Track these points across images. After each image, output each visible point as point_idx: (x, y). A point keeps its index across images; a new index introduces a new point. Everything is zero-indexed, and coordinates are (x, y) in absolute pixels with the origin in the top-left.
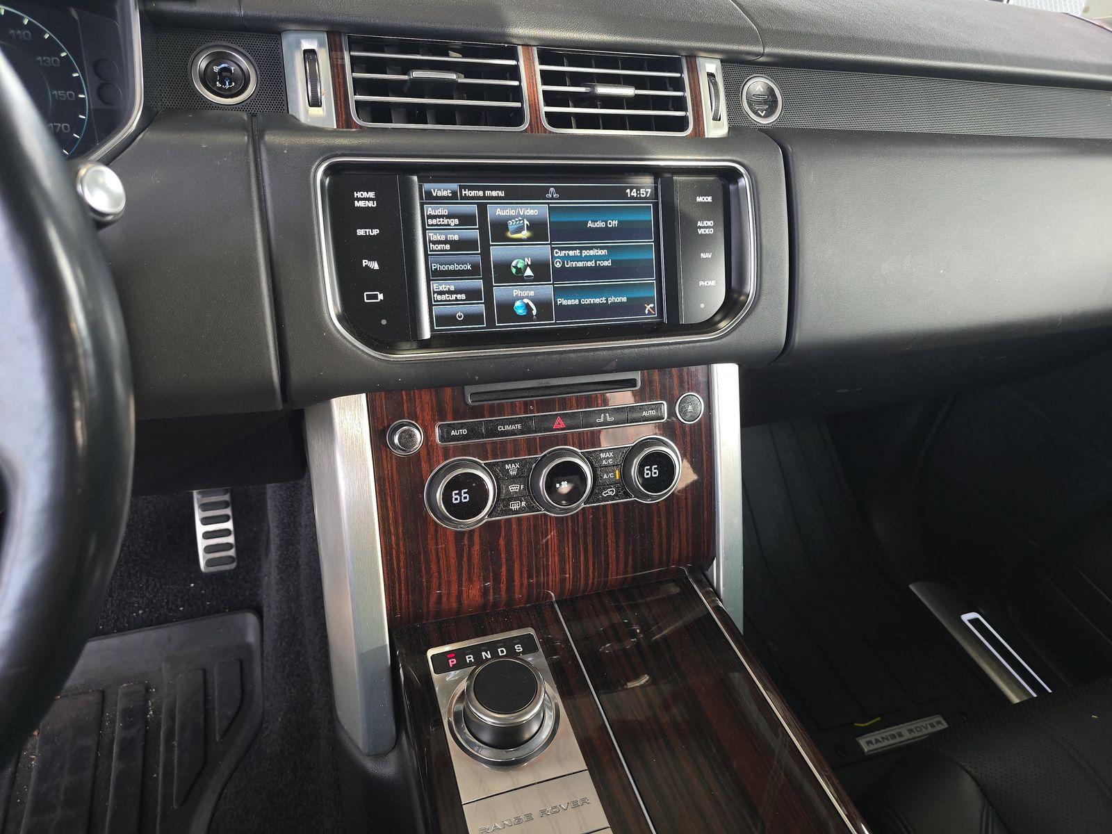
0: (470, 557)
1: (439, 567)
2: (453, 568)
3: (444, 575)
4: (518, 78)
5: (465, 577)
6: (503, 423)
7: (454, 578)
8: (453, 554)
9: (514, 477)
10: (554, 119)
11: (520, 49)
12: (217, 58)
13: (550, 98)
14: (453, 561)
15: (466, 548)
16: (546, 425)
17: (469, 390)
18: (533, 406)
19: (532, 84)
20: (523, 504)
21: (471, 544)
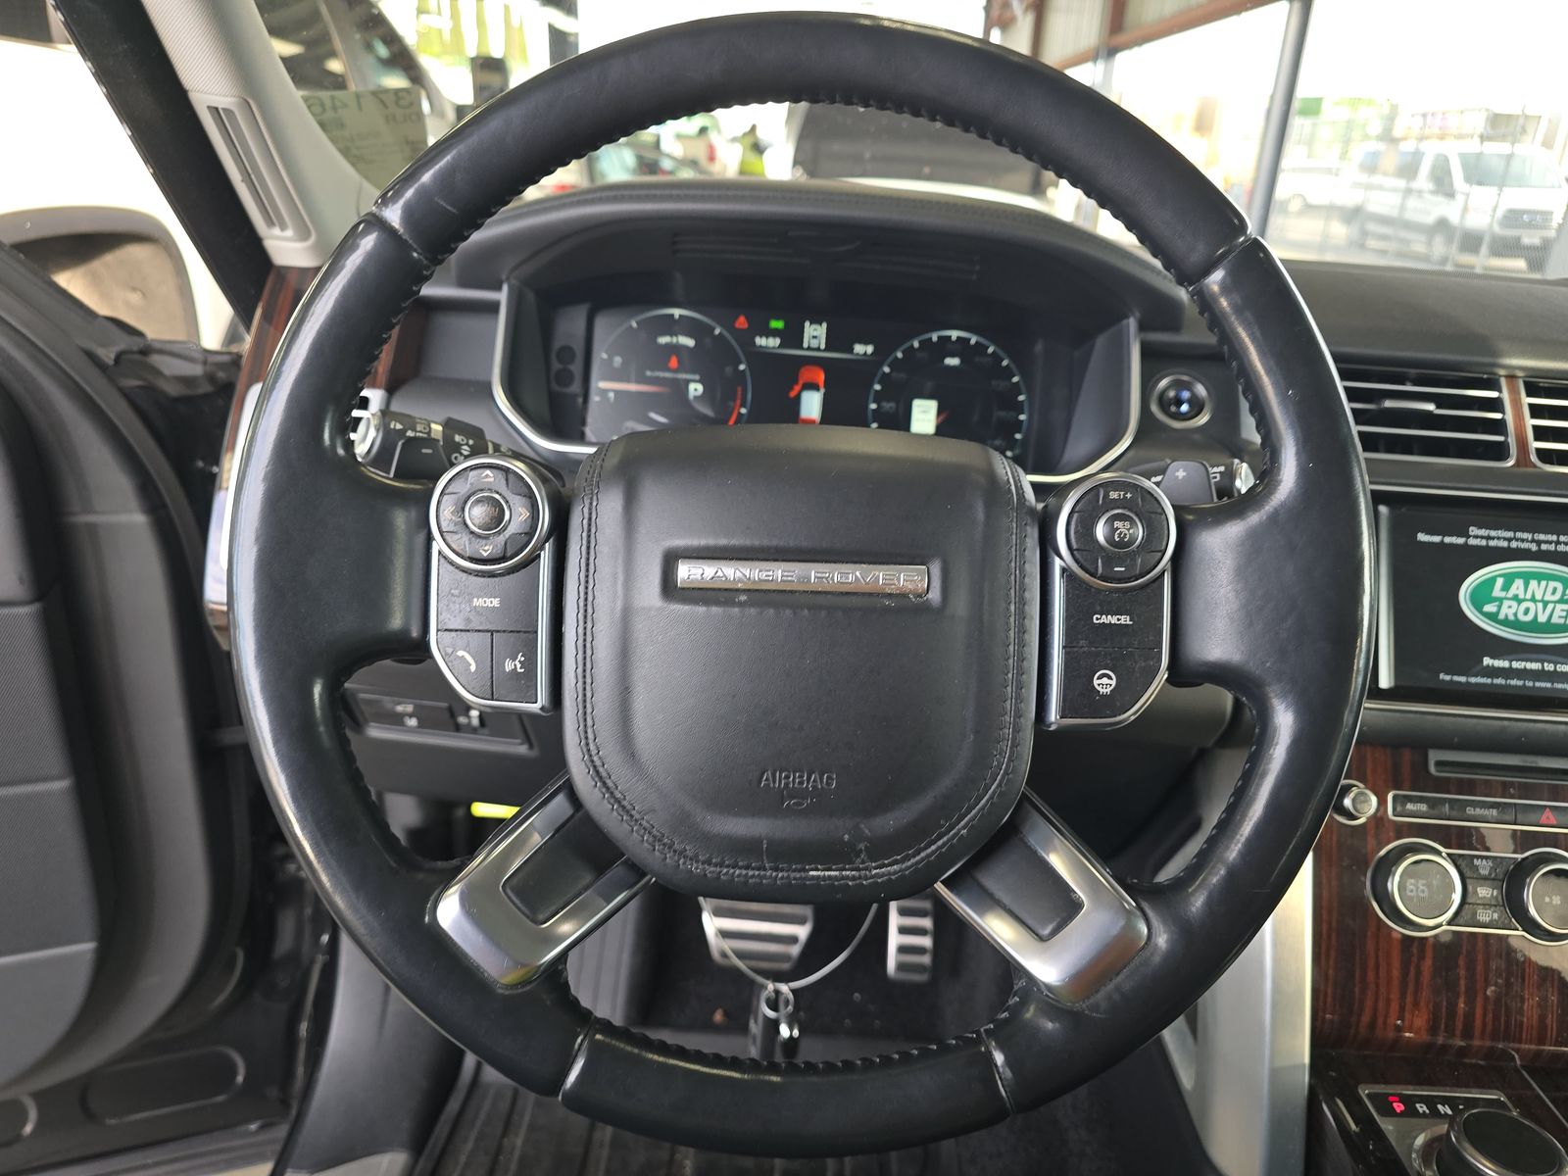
0: (1419, 973)
1: (1377, 976)
2: (1395, 983)
3: (1383, 990)
4: (1501, 410)
5: (1409, 999)
6: (1474, 804)
7: (1395, 996)
8: (1396, 964)
9: (1485, 878)
10: (1545, 456)
11: (1503, 381)
12: (1179, 385)
13: (1541, 433)
14: (1396, 973)
15: (1415, 959)
16: (1533, 817)
17: (1434, 756)
18: (1514, 789)
19: (1519, 417)
20: (1496, 916)
21: (1422, 957)
